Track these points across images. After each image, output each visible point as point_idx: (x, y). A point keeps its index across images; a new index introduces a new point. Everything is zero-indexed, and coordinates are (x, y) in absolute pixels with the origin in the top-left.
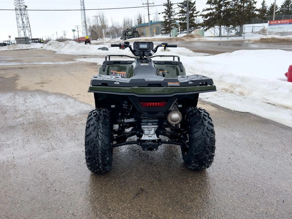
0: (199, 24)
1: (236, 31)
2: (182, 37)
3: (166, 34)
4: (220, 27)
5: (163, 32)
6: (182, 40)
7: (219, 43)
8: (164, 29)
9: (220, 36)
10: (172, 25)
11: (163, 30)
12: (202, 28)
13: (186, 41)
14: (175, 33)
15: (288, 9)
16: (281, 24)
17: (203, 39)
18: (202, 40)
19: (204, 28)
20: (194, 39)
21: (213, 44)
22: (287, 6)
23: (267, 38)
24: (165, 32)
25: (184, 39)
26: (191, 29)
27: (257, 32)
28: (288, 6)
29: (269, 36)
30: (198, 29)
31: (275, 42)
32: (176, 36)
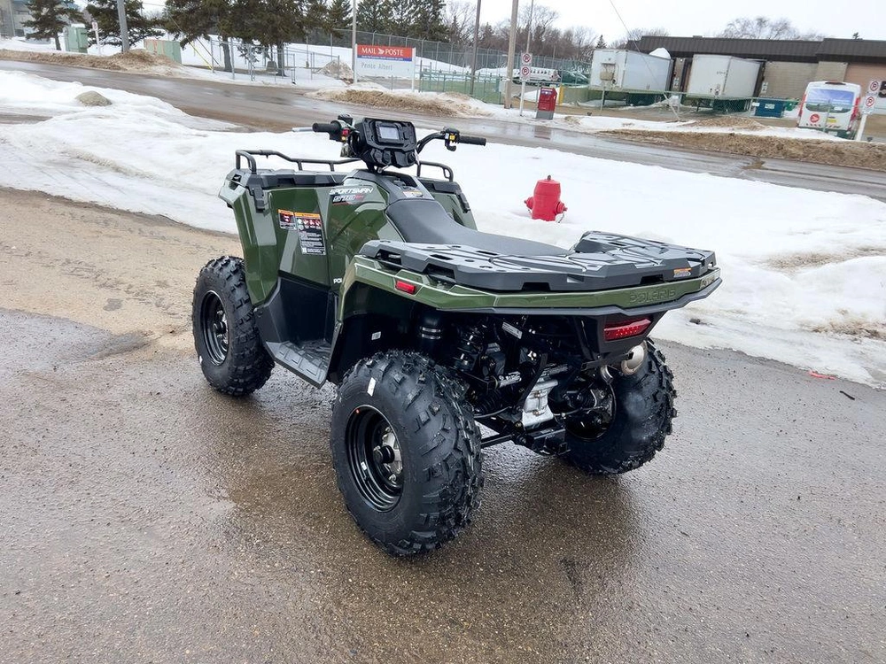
0: (155, 22)
1: (268, 60)
2: (111, 58)
3: (42, 37)
4: (225, 40)
5: (29, 30)
6: (114, 67)
7: (227, 90)
8: (33, 20)
9: (228, 68)
10: (63, 12)
11: (29, 24)
12: (172, 37)
13: (126, 72)
14: (78, 40)
15: (375, 16)
16: (386, 56)
17: (180, 72)
18: (180, 74)
19: (177, 37)
20: (153, 68)
21: (209, 91)
22: (372, 8)
23: (363, 92)
24: (37, 30)
25: (120, 63)
26: (131, 35)
27: (320, 69)
28: (375, 8)
29: (368, 87)
30: (153, 38)
31: (382, 105)
32: (84, 50)
